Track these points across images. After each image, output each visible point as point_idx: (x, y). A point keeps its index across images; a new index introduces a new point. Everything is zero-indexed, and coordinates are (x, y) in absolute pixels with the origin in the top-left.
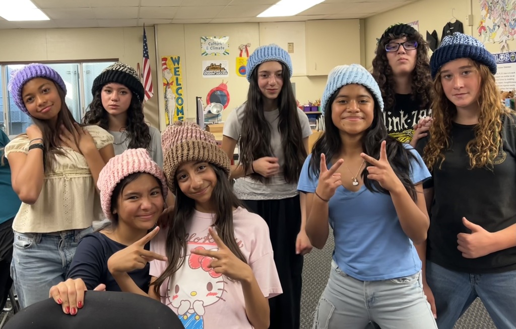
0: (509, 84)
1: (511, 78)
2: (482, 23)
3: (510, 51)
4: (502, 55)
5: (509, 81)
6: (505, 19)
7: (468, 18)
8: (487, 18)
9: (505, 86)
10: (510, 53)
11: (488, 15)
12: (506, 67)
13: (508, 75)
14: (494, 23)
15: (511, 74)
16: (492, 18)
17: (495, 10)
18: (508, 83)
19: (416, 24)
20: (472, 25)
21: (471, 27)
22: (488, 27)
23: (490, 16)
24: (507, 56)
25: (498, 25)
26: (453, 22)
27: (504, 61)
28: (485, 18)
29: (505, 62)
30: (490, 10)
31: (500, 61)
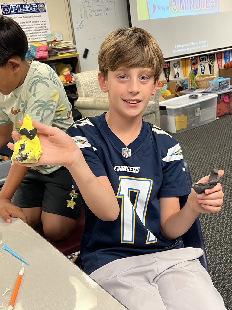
0: (41, 31)
1: (42, 26)
3: (37, 2)
4: (26, 5)
5: (41, 28)
9: (36, 33)
10: (37, 4)
12: (34, 17)
13: (39, 23)
15: (42, 23)
18: (39, 30)
24: (34, 6)
27: (31, 10)
29: (31, 12)
31: (24, 11)
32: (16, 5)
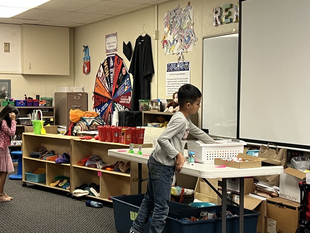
2: (165, 38)
3: (185, 61)
4: (179, 64)
6: (181, 36)
7: (154, 33)
8: (169, 34)
10: (184, 63)
11: (170, 31)
12: (182, 74)
13: (183, 80)
14: (173, 38)
15: (185, 80)
16: (172, 34)
17: (174, 28)
19: (115, 36)
20: (158, 39)
21: (156, 40)
22: (169, 41)
23: (171, 33)
24: (182, 65)
25: (176, 40)
26: (144, 35)
27: (180, 68)
28: (167, 34)
29: (180, 70)
30: (171, 28)
31: (177, 69)
32: (174, 64)
